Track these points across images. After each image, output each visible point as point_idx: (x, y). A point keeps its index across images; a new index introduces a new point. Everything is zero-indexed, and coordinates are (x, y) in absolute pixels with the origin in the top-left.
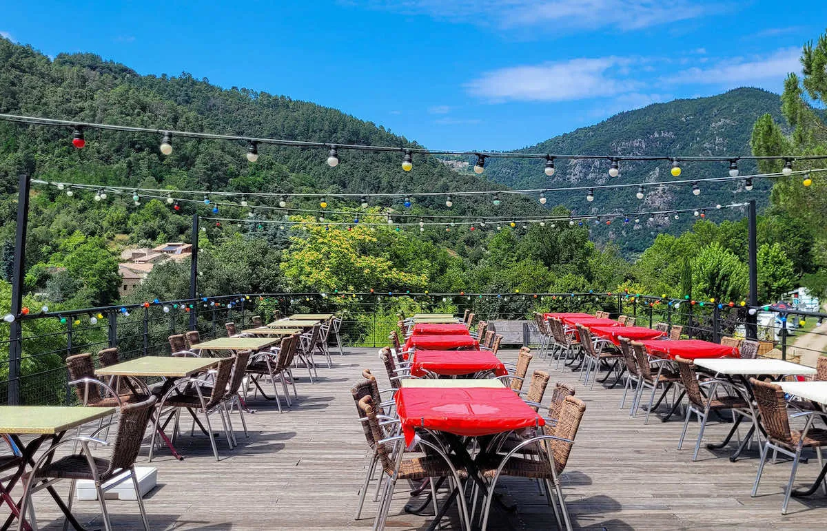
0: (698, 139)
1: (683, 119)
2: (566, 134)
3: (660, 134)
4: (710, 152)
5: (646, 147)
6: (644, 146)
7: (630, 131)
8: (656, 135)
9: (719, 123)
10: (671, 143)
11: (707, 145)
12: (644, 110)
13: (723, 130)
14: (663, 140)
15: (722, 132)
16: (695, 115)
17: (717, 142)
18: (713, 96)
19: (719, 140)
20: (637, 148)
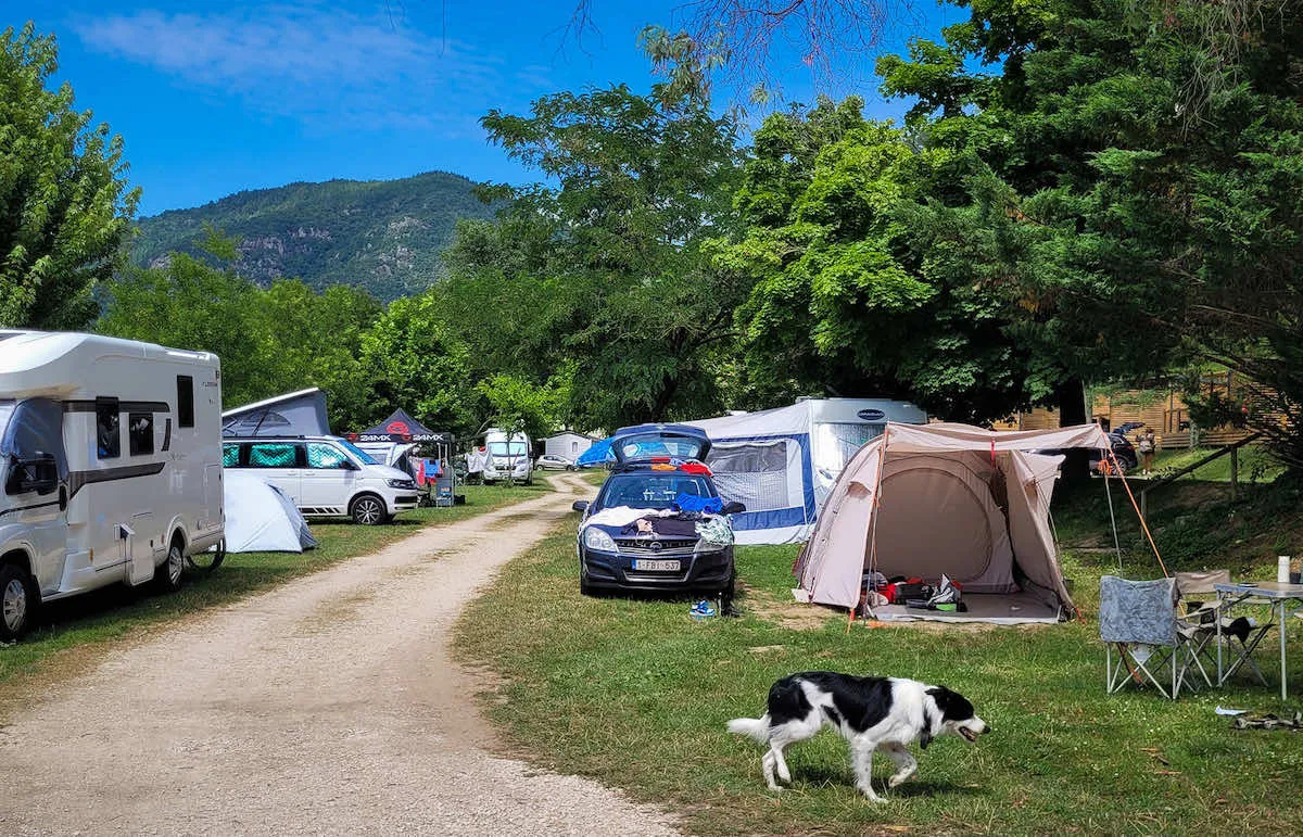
0: (370, 245)
1: (346, 211)
2: (145, 218)
3: (308, 232)
4: (388, 268)
5: (285, 251)
6: (281, 251)
7: (257, 223)
8: (302, 234)
9: (403, 224)
10: (327, 250)
11: (383, 257)
12: (282, 190)
13: (408, 235)
14: (314, 242)
15: (406, 239)
16: (365, 208)
17: (399, 253)
18: (393, 181)
19: (401, 250)
20: (269, 251)
